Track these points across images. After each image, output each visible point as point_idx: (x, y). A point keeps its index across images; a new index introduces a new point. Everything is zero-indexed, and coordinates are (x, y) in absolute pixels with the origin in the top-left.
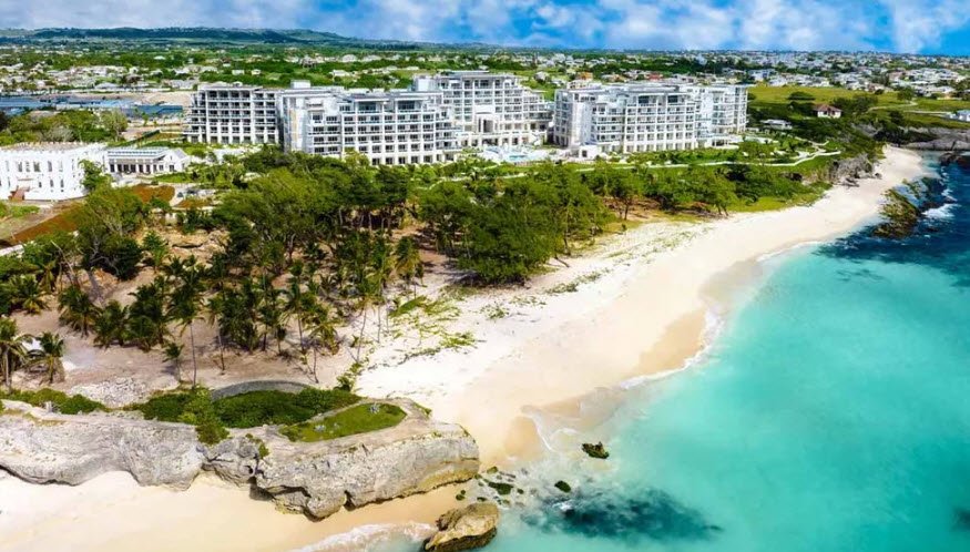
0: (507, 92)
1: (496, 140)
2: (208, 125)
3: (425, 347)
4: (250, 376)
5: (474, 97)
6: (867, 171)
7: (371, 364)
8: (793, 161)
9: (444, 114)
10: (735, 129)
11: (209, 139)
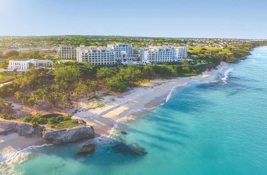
0: (129, 48)
1: (126, 59)
2: (62, 55)
3: (93, 107)
4: (51, 112)
5: (121, 49)
6: (214, 68)
7: (80, 111)
8: (195, 65)
9: (112, 53)
10: (184, 57)
11: (62, 58)
